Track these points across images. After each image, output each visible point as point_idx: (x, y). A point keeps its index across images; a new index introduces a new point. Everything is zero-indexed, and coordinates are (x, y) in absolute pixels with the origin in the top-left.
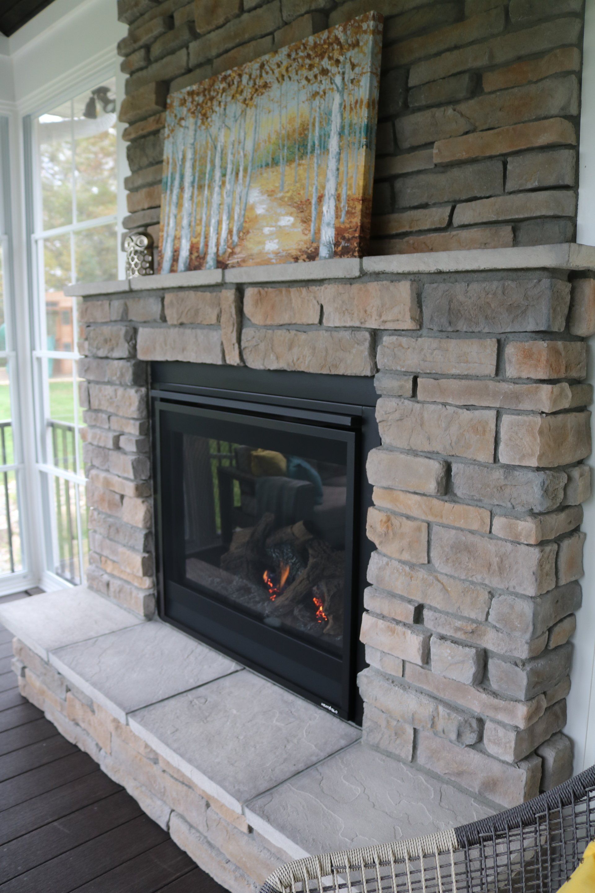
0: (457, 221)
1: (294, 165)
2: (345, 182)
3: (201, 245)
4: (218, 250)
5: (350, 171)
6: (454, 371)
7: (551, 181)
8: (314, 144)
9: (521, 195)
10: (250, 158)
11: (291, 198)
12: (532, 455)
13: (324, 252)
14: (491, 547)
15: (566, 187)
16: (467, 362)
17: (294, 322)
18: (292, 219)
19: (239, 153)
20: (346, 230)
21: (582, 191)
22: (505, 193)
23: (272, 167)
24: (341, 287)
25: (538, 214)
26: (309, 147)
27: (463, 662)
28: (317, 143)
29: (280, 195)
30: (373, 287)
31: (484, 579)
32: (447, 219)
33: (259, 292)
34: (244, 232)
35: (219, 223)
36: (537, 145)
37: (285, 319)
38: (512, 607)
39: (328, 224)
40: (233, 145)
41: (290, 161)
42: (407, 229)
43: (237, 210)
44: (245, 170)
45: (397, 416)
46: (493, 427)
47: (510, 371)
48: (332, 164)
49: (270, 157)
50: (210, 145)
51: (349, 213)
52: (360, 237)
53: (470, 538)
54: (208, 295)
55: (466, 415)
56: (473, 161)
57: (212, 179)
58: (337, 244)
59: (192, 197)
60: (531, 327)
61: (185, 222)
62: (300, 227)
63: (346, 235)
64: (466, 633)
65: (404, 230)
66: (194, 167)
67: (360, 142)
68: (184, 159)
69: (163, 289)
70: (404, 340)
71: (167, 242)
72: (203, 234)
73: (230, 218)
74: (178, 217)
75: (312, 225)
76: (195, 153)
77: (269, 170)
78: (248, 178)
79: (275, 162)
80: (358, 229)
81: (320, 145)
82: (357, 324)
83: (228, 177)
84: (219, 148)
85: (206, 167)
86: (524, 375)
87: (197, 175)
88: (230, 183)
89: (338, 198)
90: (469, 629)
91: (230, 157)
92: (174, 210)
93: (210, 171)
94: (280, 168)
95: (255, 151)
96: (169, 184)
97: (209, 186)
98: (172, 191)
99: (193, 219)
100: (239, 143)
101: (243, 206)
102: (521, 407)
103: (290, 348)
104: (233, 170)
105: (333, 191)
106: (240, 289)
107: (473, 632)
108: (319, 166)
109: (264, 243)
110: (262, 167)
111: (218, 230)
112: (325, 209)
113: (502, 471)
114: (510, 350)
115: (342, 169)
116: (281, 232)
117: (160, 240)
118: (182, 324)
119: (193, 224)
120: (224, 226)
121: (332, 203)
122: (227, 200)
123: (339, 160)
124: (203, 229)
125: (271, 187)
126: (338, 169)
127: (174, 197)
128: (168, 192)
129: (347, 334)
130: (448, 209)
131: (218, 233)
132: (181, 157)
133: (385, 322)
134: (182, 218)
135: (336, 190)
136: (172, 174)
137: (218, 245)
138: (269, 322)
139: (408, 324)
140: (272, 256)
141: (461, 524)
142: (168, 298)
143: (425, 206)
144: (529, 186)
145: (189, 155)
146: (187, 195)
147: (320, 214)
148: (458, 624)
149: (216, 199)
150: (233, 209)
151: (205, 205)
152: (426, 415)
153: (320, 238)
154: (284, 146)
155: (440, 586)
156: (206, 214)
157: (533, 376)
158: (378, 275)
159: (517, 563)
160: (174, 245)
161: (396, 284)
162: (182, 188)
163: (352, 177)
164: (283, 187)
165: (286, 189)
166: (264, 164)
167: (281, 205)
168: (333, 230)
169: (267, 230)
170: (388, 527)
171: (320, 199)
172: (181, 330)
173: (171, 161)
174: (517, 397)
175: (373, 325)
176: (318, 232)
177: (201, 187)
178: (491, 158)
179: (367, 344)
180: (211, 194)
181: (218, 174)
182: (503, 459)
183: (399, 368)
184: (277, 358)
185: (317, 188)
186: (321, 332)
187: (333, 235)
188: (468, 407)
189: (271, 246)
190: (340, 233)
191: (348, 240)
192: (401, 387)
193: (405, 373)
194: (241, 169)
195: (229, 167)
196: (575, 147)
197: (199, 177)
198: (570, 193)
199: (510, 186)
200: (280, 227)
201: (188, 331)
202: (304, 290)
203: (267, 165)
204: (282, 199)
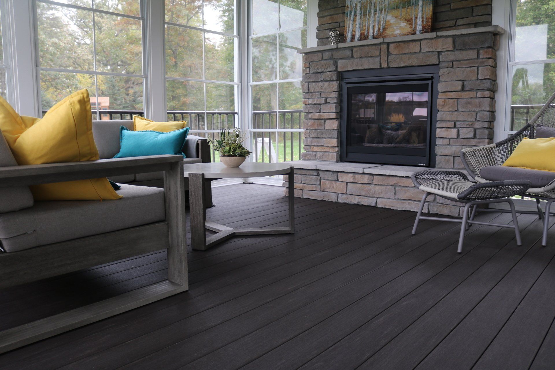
0: (458, 24)
1: (405, 9)
2: (425, 13)
3: (366, 33)
4: (374, 34)
5: (427, 10)
6: (465, 59)
7: (486, 13)
8: (413, 3)
9: (478, 17)
10: (387, 6)
11: (405, 18)
12: (488, 75)
13: (418, 33)
14: (477, 100)
15: (489, 15)
16: (469, 56)
17: (410, 52)
18: (405, 24)
19: (382, 5)
20: (426, 26)
21: (493, 16)
22: (472, 16)
23: (396, 9)
24: (429, 40)
25: (483, 21)
26: (411, 4)
27: (470, 132)
28: (414, 2)
29: (400, 17)
30: (440, 40)
31: (475, 109)
32: (454, 24)
33: (397, 44)
34: (385, 29)
35: (374, 26)
36: (482, 4)
37: (407, 51)
38: (483, 114)
39: (419, 25)
40: (379, 2)
41: (404, 7)
42: (442, 27)
43: (382, 22)
44: (385, 10)
45: (447, 73)
46: (476, 71)
47: (481, 57)
48: (420, 8)
49: (396, 6)
50: (368, 2)
51: (427, 22)
52: (431, 28)
53: (470, 100)
54: (374, 47)
55: (469, 69)
56: (463, 8)
57: (370, 12)
58: (423, 30)
59: (360, 18)
60: (486, 46)
61: (358, 26)
62: (408, 26)
63: (426, 28)
64: (469, 125)
65: (440, 27)
66: (361, 9)
67: (430, 2)
68: (356, 6)
69: (352, 47)
70: (449, 53)
71: (348, 33)
72: (366, 29)
73: (379, 24)
74: (354, 25)
75: (413, 26)
76: (361, 4)
77: (396, 10)
78: (386, 13)
79: (397, 8)
80: (430, 26)
81: (415, 3)
82: (434, 50)
83: (377, 12)
84: (373, 3)
85: (367, 9)
86: (485, 57)
87: (363, 11)
88: (378, 14)
89: (423, 18)
90: (471, 124)
91: (378, 6)
92: (351, 22)
93: (369, 10)
94: (400, 10)
95: (389, 4)
96: (349, 14)
97: (369, 15)
98: (350, 17)
99: (361, 25)
100: (382, 2)
101: (384, 21)
102: (484, 65)
103: (409, 59)
104: (379, 10)
105: (421, 16)
106: (388, 44)
107: (471, 125)
108: (415, 9)
109: (394, 31)
110: (392, 9)
111: (373, 28)
112: (418, 21)
113: (480, 81)
114: (481, 52)
115: (424, 10)
116: (401, 28)
117: (345, 32)
118: (361, 57)
119: (361, 26)
120: (377, 26)
121: (421, 19)
122: (377, 19)
123: (423, 7)
124: (367, 28)
125: (396, 15)
126: (422, 10)
127: (352, 18)
128: (349, 17)
129: (430, 53)
130: (455, 21)
131: (374, 29)
132: (354, 5)
133: (443, 49)
134: (356, 25)
135: (422, 15)
136: (350, 11)
137: (373, 32)
138: (401, 53)
139: (451, 48)
140: (397, 35)
141: (468, 97)
142: (354, 50)
143: (447, 20)
144: (480, 14)
145: (359, 5)
146: (358, 17)
147: (416, 23)
148: (467, 123)
149: (372, 19)
150: (380, 22)
151: (367, 21)
152: (456, 71)
153: (416, 29)
154: (401, 3)
155: (461, 115)
156: (368, 23)
157: (488, 57)
158: (441, 37)
159: (484, 103)
160: (352, 33)
161: (447, 39)
162: (355, 15)
163: (427, 12)
164: (401, 15)
165: (402, 15)
166: (393, 8)
167: (401, 20)
168: (421, 27)
169: (395, 28)
170: (445, 103)
171: (416, 18)
172: (361, 59)
173: (349, 7)
174: (483, 62)
175: (439, 50)
176: (416, 27)
177: (365, 15)
178: (468, 7)
179: (437, 55)
180: (370, 17)
181: (373, 11)
182: (479, 78)
183: (448, 60)
184: (404, 63)
185: (415, 15)
186: (420, 54)
187: (421, 28)
188: (468, 67)
189: (397, 32)
190: (423, 27)
191: (427, 29)
192: (448, 65)
193: (450, 61)
194: (383, 10)
195: (378, 9)
196: (491, 5)
197: (364, 12)
198: (490, 16)
199: (474, 14)
200: (401, 26)
201: (364, 59)
202: (414, 43)
203: (394, 9)
204: (401, 18)
